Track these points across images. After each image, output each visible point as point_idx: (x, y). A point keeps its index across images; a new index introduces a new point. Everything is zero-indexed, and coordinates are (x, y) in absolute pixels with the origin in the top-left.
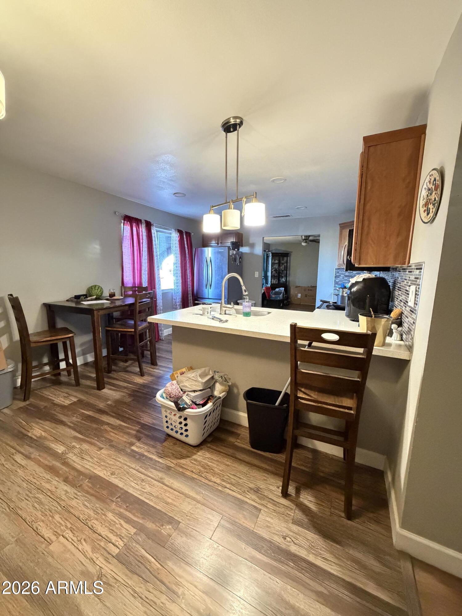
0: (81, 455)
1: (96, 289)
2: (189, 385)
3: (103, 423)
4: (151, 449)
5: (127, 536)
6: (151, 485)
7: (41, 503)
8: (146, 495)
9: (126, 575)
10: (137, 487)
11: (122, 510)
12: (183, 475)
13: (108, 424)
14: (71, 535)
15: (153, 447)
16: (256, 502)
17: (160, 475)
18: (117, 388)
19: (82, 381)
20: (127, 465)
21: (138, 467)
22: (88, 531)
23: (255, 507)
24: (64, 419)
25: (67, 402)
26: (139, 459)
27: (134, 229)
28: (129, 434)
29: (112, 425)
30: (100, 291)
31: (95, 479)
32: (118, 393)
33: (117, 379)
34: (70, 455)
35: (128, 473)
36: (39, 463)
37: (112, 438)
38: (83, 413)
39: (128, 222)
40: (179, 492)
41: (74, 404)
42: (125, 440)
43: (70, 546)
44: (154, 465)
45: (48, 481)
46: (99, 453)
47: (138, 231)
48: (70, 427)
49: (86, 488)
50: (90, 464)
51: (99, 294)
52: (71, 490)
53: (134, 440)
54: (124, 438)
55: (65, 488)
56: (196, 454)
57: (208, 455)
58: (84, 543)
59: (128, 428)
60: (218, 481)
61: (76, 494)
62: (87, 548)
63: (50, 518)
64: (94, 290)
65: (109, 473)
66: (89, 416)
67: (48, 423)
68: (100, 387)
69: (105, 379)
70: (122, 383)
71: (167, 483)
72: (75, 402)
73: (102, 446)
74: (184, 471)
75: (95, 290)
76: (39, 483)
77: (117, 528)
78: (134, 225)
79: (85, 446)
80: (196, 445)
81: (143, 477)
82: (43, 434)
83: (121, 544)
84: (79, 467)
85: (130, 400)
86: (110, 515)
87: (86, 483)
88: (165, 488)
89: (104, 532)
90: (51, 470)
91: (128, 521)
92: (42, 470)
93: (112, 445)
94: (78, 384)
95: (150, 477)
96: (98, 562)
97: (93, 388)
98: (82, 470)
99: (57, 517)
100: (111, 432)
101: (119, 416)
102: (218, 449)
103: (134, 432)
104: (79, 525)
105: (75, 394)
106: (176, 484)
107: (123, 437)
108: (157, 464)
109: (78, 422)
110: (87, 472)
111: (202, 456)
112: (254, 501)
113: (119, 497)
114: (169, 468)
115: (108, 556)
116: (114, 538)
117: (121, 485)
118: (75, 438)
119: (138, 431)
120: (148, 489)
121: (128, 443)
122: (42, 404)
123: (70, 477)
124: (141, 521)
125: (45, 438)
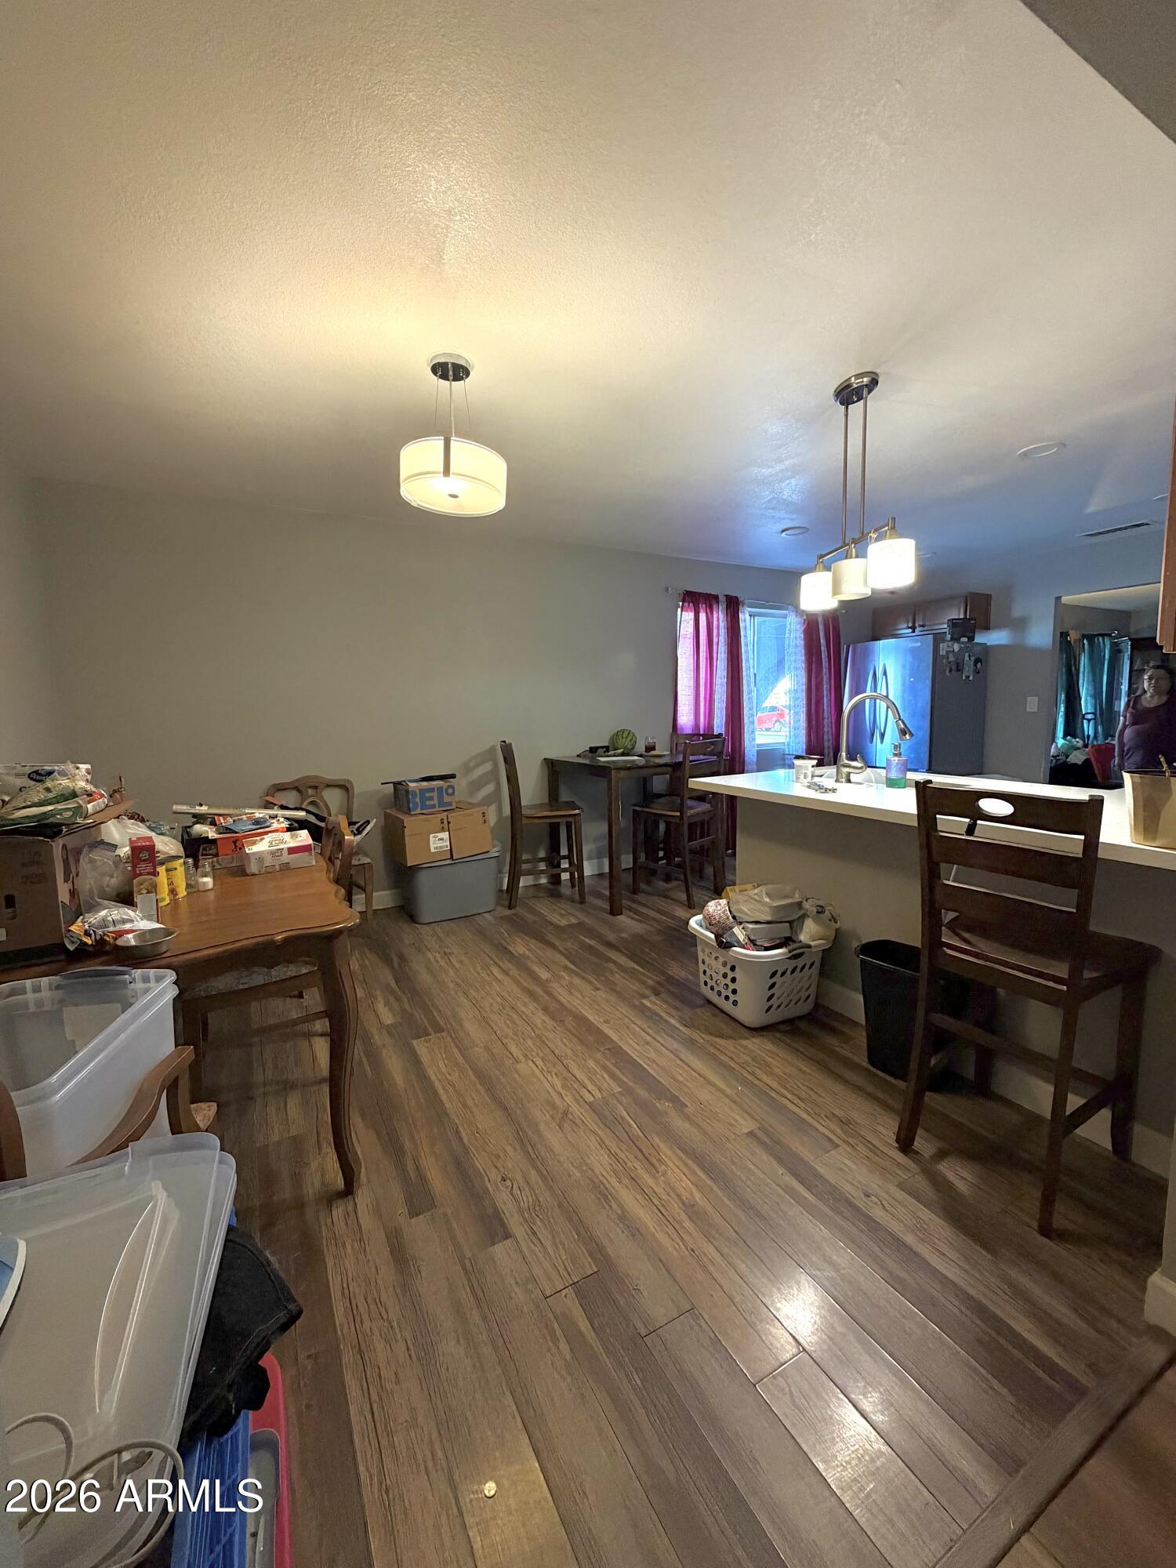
0: (570, 988)
1: (624, 736)
2: (747, 910)
3: (609, 960)
4: (674, 1012)
5: (607, 1090)
6: (656, 1051)
7: (513, 1022)
8: (646, 1060)
9: (597, 1124)
10: (638, 1048)
11: (608, 1064)
12: (714, 1057)
13: (615, 963)
14: (542, 1064)
15: (676, 1008)
16: (835, 1135)
17: (676, 1045)
18: (644, 918)
19: (589, 899)
20: (630, 1019)
21: (645, 1026)
22: (560, 1067)
23: (830, 1140)
24: (557, 943)
25: (563, 922)
26: (650, 1018)
27: (703, 617)
28: (643, 983)
29: (620, 965)
30: (631, 741)
31: (581, 1020)
32: (643, 925)
33: (644, 905)
34: (555, 985)
35: (628, 1027)
36: (518, 983)
37: (617, 982)
38: (582, 940)
39: (691, 605)
40: (698, 1074)
41: (570, 926)
42: (635, 988)
43: (537, 1072)
44: (671, 1031)
45: (525, 1004)
46: (594, 993)
47: (711, 621)
48: (561, 953)
49: (569, 1026)
50: (579, 1002)
51: (629, 746)
52: (550, 1023)
53: (647, 992)
54: (636, 987)
55: (543, 1018)
56: (748, 1039)
57: (769, 1046)
58: (554, 1076)
59: (642, 974)
60: (775, 1085)
61: (555, 1028)
62: (558, 1083)
63: (522, 1040)
64: (620, 738)
65: (601, 1020)
66: (591, 947)
67: (533, 941)
68: (614, 911)
69: (624, 902)
70: (652, 912)
71: (684, 1058)
72: (574, 924)
73: (599, 986)
74: (718, 1053)
75: (623, 738)
76: (513, 1002)
77: (597, 1078)
78: (702, 607)
79: (577, 981)
80: (752, 1026)
81: (649, 1038)
82: (527, 952)
83: (598, 1095)
84: (564, 1001)
85: (658, 938)
86: (591, 1064)
87: (570, 1022)
88: (679, 1062)
89: (581, 1076)
90: (531, 994)
91: (613, 1076)
92: (519, 991)
93: (612, 988)
94: (582, 901)
95: (659, 1042)
96: (566, 1099)
97: (604, 910)
98: (567, 1005)
99: (530, 1042)
100: (617, 973)
101: (633, 957)
102: (795, 1045)
103: (650, 982)
104: (552, 1057)
105: (578, 914)
106: (697, 1063)
107: (633, 984)
108: (677, 1032)
109: (573, 949)
110: (573, 1009)
111: (756, 1045)
112: (833, 1132)
113: (609, 1049)
114: (693, 1042)
115: (580, 1100)
116: (590, 1087)
117: (614, 1037)
118: (566, 968)
119: (659, 983)
120: (653, 1055)
121: (639, 994)
122: (530, 917)
123: (552, 1008)
124: (630, 1084)
125: (528, 957)
